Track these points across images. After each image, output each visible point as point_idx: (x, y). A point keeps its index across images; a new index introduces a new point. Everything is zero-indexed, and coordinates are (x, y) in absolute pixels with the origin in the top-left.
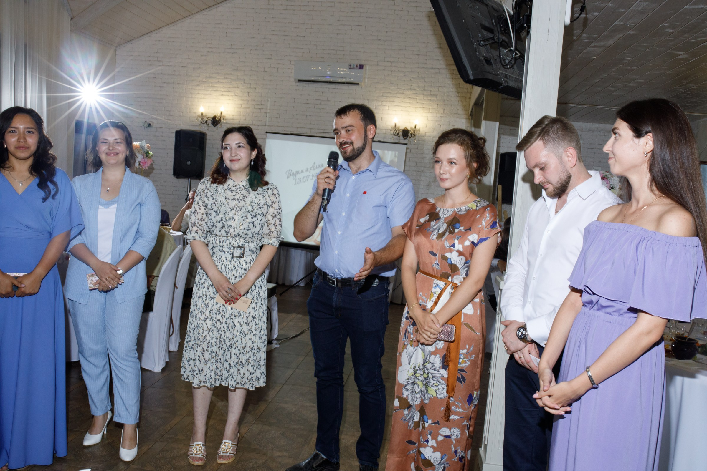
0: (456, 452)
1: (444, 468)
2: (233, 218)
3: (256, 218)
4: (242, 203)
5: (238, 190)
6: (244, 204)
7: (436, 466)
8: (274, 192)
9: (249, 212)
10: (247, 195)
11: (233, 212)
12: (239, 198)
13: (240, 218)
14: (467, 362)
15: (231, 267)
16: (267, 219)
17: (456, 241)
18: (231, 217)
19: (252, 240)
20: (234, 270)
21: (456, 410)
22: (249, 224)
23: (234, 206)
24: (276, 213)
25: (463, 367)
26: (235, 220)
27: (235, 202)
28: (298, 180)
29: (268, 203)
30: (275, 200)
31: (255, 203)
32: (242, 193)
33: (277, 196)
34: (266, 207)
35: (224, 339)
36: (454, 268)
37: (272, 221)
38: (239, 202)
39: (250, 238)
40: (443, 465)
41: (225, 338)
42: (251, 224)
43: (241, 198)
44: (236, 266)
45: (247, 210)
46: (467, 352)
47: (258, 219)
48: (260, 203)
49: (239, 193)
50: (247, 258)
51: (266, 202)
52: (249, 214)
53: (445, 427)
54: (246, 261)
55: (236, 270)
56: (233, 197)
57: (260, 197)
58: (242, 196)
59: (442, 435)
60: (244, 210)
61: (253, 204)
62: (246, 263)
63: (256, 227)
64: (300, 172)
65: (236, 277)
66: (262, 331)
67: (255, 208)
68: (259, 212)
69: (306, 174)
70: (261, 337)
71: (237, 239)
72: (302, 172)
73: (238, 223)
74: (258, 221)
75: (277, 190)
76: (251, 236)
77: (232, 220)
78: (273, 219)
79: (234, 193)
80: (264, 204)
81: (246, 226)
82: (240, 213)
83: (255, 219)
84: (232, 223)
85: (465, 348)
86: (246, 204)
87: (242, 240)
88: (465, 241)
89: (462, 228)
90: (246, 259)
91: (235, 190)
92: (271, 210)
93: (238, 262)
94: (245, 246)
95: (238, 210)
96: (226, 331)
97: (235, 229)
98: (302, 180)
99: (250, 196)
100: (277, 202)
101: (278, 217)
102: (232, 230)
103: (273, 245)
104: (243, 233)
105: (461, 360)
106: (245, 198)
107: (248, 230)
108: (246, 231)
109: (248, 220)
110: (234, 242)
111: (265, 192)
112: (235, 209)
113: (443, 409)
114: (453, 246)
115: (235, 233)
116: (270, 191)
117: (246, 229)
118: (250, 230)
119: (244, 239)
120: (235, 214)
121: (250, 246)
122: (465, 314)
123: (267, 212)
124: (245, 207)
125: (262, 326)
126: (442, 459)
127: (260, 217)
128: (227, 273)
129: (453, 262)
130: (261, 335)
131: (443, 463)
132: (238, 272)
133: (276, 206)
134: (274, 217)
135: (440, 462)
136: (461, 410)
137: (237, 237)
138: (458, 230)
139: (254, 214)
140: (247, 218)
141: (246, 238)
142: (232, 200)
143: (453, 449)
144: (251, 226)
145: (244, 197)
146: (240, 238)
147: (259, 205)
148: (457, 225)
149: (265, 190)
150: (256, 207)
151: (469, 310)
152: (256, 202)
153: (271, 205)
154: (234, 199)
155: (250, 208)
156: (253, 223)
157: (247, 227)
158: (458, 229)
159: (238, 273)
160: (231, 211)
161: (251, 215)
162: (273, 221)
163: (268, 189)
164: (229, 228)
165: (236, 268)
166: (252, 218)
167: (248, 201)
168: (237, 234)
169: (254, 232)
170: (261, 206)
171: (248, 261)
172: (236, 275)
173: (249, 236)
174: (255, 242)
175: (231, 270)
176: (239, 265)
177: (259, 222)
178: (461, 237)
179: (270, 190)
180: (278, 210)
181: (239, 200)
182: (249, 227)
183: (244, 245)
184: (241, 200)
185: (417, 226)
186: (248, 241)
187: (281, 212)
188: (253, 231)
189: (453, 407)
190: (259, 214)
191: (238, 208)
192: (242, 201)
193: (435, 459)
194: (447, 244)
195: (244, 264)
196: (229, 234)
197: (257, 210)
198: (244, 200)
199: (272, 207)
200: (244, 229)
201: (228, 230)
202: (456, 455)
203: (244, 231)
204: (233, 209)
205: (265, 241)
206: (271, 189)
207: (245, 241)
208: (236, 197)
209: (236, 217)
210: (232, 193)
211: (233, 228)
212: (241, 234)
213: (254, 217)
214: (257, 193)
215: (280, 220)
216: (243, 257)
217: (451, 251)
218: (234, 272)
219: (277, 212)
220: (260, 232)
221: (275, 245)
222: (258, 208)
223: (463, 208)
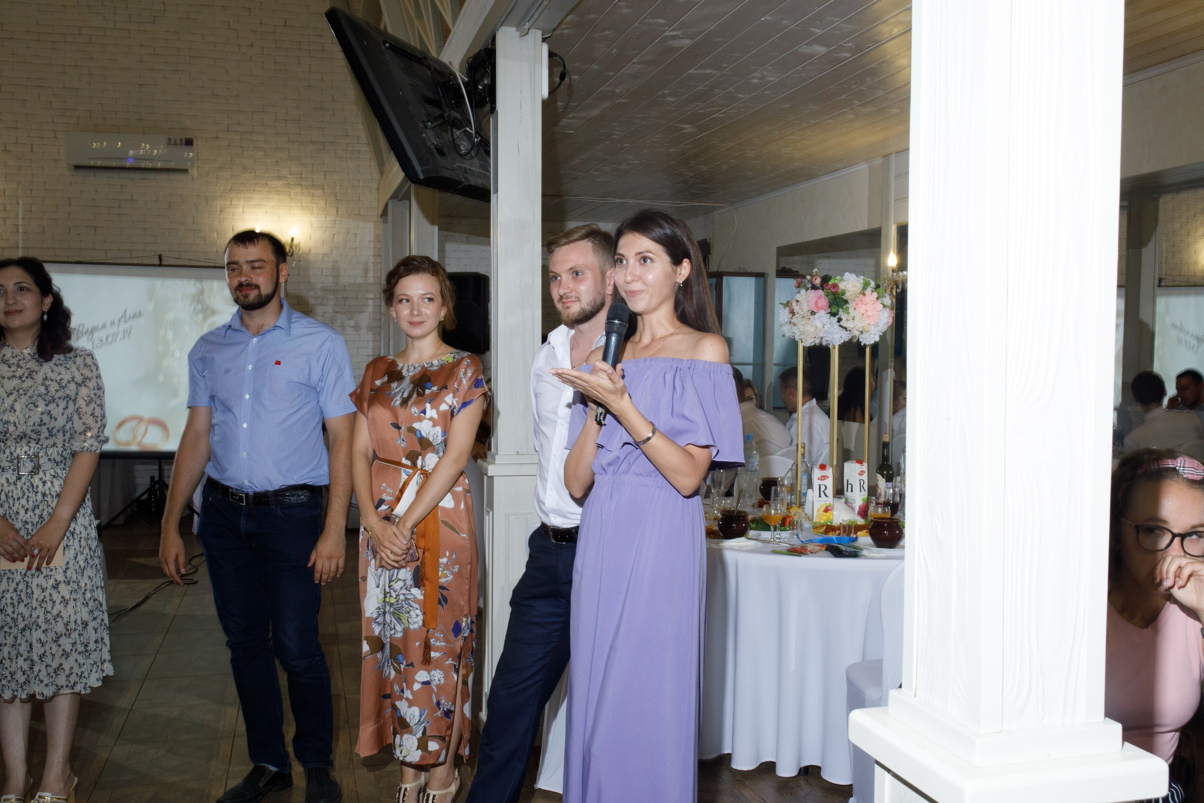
0: (438, 703)
1: (425, 728)
2: (12, 408)
3: (55, 404)
4: (29, 383)
5: (21, 363)
6: (33, 384)
7: (414, 727)
8: (86, 361)
9: (40, 395)
10: (36, 369)
11: (12, 398)
12: (23, 374)
13: (24, 406)
14: (449, 575)
15: (17, 493)
16: (77, 406)
17: (428, 406)
18: (9, 408)
19: (52, 443)
20: (22, 498)
21: (436, 644)
22: (41, 416)
23: (14, 388)
24: (92, 396)
25: (444, 583)
26: (15, 411)
27: (15, 382)
28: (96, 342)
29: (76, 379)
30: (89, 374)
31: (52, 380)
32: (28, 366)
33: (94, 368)
34: (72, 386)
35: (13, 619)
36: (425, 444)
37: (84, 409)
38: (24, 381)
39: (47, 438)
40: (423, 725)
41: (15, 616)
42: (45, 415)
43: (26, 375)
44: (26, 491)
45: (37, 393)
46: (448, 561)
47: (58, 405)
48: (61, 380)
49: (22, 368)
50: (45, 474)
51: (73, 379)
52: (40, 399)
53: (422, 670)
54: (44, 479)
55: (26, 497)
56: (10, 374)
57: (62, 369)
58: (28, 371)
59: (418, 682)
60: (30, 393)
61: (47, 383)
62: (44, 483)
63: (56, 419)
64: (100, 327)
65: (27, 510)
66: (86, 592)
67: (52, 389)
68: (60, 394)
69: (110, 330)
70: (87, 603)
71: (24, 445)
72: (104, 326)
73: (21, 416)
74: (61, 409)
75: (93, 358)
76: (46, 434)
77: (11, 411)
78: (87, 405)
79: (14, 368)
80: (69, 382)
81: (36, 419)
82: (24, 399)
83: (52, 407)
84: (10, 417)
85: (445, 556)
86: (35, 382)
87: (33, 444)
88: (440, 404)
89: (435, 388)
90: (43, 476)
91: (16, 362)
92: (84, 391)
93: (29, 484)
94: (40, 454)
95: (21, 395)
96: (16, 604)
97: (17, 425)
98: (104, 340)
99: (43, 369)
100: (94, 378)
101: (98, 402)
102: (12, 428)
103: (91, 451)
104: (32, 431)
105: (440, 572)
106: (34, 374)
107: (40, 425)
108: (37, 428)
109: (40, 409)
110: (18, 451)
111: (70, 362)
112: (15, 393)
113: (420, 645)
114: (424, 412)
115: (18, 433)
116: (79, 360)
117: (36, 424)
118: (45, 424)
119: (37, 443)
120: (15, 401)
121: (49, 453)
122: (444, 509)
123: (77, 394)
124: (34, 388)
125: (86, 585)
126: (421, 716)
127: (62, 404)
128: (11, 505)
129: (424, 435)
130: (87, 600)
131: (423, 722)
132: (31, 500)
133: (92, 384)
134: (90, 402)
135: (419, 721)
136: (443, 644)
137: (23, 440)
138: (430, 391)
139: (50, 398)
140: (37, 406)
141: (39, 440)
142: (9, 378)
143: (435, 701)
144: (46, 418)
145: (31, 374)
146: (29, 442)
147: (59, 384)
148: (429, 385)
149: (70, 358)
150: (53, 387)
151: (448, 502)
152: (53, 378)
153: (83, 382)
154: (14, 376)
155: (42, 389)
156: (49, 413)
157: (39, 421)
158: (430, 389)
159: (31, 503)
160: (8, 396)
161: (45, 400)
162: (89, 410)
163: (76, 357)
164: (6, 426)
165: (26, 495)
166: (47, 405)
167: (39, 377)
168: (22, 434)
169: (53, 429)
170: (64, 385)
171: (48, 477)
172: (27, 506)
173: (43, 436)
174: (60, 445)
175: (18, 499)
176: (31, 490)
177: (62, 411)
178: (434, 399)
179: (78, 358)
180: (96, 391)
181: (24, 378)
182: (41, 421)
183: (38, 453)
184: (27, 377)
185: (372, 390)
186: (44, 446)
187: (102, 394)
188: (51, 426)
189: (431, 641)
190: (59, 398)
191: (21, 392)
192: (29, 379)
193: (412, 716)
194: (415, 410)
195: (41, 485)
196: (8, 435)
197: (57, 391)
198: (32, 378)
199: (85, 386)
200: (34, 425)
201: (5, 429)
202: (440, 708)
203: (35, 428)
204: (11, 394)
205: (76, 445)
206: (80, 356)
207: (40, 447)
208: (17, 374)
209: (18, 406)
210: (10, 367)
211: (12, 425)
212: (28, 432)
213: (50, 402)
214: (55, 364)
215: (102, 406)
216: (38, 473)
217: (420, 420)
218: (23, 502)
219: (95, 394)
220: (67, 428)
221: (95, 451)
222: (58, 388)
223: (435, 362)
